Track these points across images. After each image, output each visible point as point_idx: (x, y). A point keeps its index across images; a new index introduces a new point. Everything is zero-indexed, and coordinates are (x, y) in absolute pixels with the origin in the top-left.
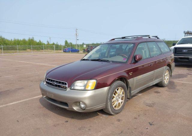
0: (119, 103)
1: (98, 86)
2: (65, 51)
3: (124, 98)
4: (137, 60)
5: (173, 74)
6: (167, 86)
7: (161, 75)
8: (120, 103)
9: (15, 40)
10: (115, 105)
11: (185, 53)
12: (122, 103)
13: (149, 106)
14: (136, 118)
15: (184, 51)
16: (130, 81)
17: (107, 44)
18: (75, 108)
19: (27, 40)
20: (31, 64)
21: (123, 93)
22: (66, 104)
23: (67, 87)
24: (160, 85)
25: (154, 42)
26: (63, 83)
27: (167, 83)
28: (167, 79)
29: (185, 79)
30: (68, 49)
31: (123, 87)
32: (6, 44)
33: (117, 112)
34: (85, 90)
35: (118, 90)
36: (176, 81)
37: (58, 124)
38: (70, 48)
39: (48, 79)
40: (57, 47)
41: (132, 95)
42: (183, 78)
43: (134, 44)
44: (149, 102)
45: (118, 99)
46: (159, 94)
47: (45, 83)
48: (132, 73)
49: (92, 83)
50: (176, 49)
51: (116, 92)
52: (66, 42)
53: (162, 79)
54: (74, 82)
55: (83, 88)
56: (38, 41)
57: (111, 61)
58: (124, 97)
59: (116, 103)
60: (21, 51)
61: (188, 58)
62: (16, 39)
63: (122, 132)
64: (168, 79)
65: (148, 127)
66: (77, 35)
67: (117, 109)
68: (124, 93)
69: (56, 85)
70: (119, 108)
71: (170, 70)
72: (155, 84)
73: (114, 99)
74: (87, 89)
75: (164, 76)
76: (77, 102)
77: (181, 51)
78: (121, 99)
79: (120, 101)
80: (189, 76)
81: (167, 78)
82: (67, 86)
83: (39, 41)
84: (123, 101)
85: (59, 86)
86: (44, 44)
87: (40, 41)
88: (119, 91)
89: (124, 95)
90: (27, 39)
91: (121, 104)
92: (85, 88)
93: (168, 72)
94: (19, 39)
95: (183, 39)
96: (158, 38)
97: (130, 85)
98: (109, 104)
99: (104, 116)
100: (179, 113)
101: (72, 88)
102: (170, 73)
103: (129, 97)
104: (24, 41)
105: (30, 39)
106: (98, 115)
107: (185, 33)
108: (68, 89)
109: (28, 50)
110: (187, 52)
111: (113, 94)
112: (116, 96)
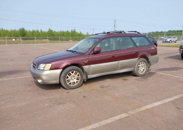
3: (80, 79)
4: (95, 52)
6: (142, 76)
9: (61, 32)
10: (70, 82)
12: (78, 83)
13: (101, 87)
14: (80, 93)
16: (86, 67)
18: (39, 81)
19: (70, 32)
23: (36, 67)
25: (128, 37)
28: (142, 70)
31: (78, 71)
32: (53, 35)
33: (72, 88)
37: (31, 91)
39: (33, 63)
41: (89, 78)
45: (74, 79)
51: (70, 74)
53: (135, 69)
54: (39, 64)
57: (76, 52)
60: (64, 41)
62: (62, 31)
63: (60, 98)
64: (144, 70)
65: (79, 98)
66: (115, 26)
67: (72, 85)
68: (80, 75)
70: (74, 86)
71: (148, 63)
73: (68, 78)
74: (45, 69)
75: (136, 67)
78: (77, 79)
79: (75, 81)
81: (143, 68)
83: (80, 33)
84: (79, 81)
87: (80, 32)
88: (74, 73)
89: (80, 77)
90: (70, 31)
91: (76, 83)
92: (44, 68)
93: (145, 64)
94: (64, 31)
97: (86, 70)
98: (62, 81)
99: (63, 89)
101: (39, 68)
103: (85, 79)
104: (68, 33)
105: (73, 31)
108: (36, 69)
109: (70, 40)
111: (66, 75)
112: (71, 76)
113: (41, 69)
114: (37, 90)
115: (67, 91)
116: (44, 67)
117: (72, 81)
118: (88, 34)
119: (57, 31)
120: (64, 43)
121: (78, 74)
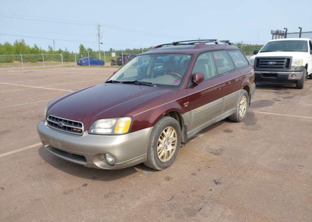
0: (168, 151)
2: (80, 64)
3: (176, 143)
4: (197, 82)
5: (252, 101)
7: (234, 104)
8: (171, 151)
10: (162, 154)
11: (271, 67)
13: (215, 154)
14: (194, 174)
15: (271, 63)
16: (186, 116)
18: (98, 164)
19: (13, 45)
21: (174, 136)
23: (83, 130)
24: (232, 119)
26: (76, 124)
27: (243, 115)
29: (270, 107)
30: (85, 60)
31: (173, 126)
33: (166, 165)
34: (113, 134)
35: (166, 131)
36: (256, 111)
38: (89, 59)
39: (50, 117)
40: (67, 57)
41: (189, 137)
42: (267, 106)
44: (215, 147)
46: (230, 134)
47: (46, 123)
48: (188, 103)
49: (125, 123)
51: (163, 135)
52: (82, 48)
53: (236, 110)
54: (95, 121)
55: (109, 131)
56: (32, 46)
57: (155, 84)
58: (176, 141)
59: (163, 151)
60: (2, 64)
61: (276, 75)
63: (173, 197)
64: (244, 109)
65: (213, 188)
66: (100, 35)
67: (165, 160)
68: (176, 135)
69: (65, 128)
70: (168, 160)
71: (249, 96)
72: (224, 118)
73: (160, 145)
74: (116, 132)
76: (101, 154)
77: (266, 63)
78: (172, 145)
79: (170, 148)
80: (277, 103)
81: (244, 108)
82: (83, 128)
83: (34, 47)
84: (174, 148)
85: (70, 129)
86: (44, 52)
87: (36, 46)
88: (168, 132)
89: (176, 139)
92: (113, 130)
93: (246, 99)
95: (269, 43)
96: (230, 44)
97: (186, 123)
98: (152, 154)
99: (146, 172)
101: (92, 131)
102: (249, 99)
103: (183, 141)
104: (8, 47)
105: (18, 43)
106: (136, 171)
107: (273, 34)
108: (85, 134)
109: (16, 62)
110: (275, 65)
111: (158, 139)
112: (164, 140)
114: (83, 186)
116: (113, 128)
121: (174, 133)
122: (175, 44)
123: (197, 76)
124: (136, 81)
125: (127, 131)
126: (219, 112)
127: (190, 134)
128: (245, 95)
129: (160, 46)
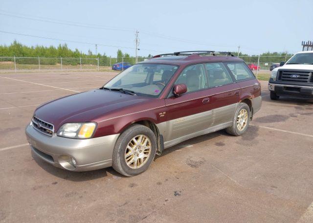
0: (140, 159)
1: (98, 133)
2: (115, 69)
3: (150, 152)
4: (177, 93)
5: (254, 117)
6: (241, 135)
7: (230, 116)
8: (142, 159)
9: (38, 48)
10: (131, 161)
11: (294, 80)
12: (147, 160)
13: (192, 166)
14: (159, 184)
15: (294, 76)
16: (161, 126)
17: (142, 65)
18: (64, 164)
19: (57, 48)
20: (52, 89)
21: (148, 145)
22: (50, 157)
23: (53, 132)
24: (227, 132)
25: (222, 63)
26: (50, 126)
27: (243, 129)
28: (242, 124)
29: (281, 123)
30: (119, 65)
31: (147, 134)
32: (24, 54)
33: (135, 172)
34: (76, 138)
35: (137, 139)
36: (263, 127)
39: (34, 118)
40: (104, 61)
41: (166, 147)
42: (278, 121)
43: (178, 66)
45: (139, 152)
46: (220, 148)
47: (31, 124)
48: (164, 113)
49: (90, 128)
50: (281, 72)
51: (133, 142)
52: (120, 53)
53: (233, 123)
54: (62, 125)
55: (74, 135)
56: (74, 50)
57: (136, 93)
58: (150, 150)
59: (133, 159)
60: (46, 66)
61: (299, 89)
62: (39, 46)
63: (126, 203)
64: (244, 123)
65: (169, 199)
66: (138, 41)
67: (135, 167)
68: (150, 144)
69: (41, 129)
70: (139, 167)
71: (250, 109)
72: (215, 131)
73: (130, 153)
74: (79, 136)
75: (235, 118)
76: (67, 156)
77: (289, 76)
78: (145, 153)
79: (142, 156)
80: (291, 119)
81: (244, 121)
82: (53, 130)
84: (148, 156)
85: (45, 130)
86: (85, 56)
87: (77, 50)
88: (139, 141)
89: (149, 147)
90: (56, 46)
91: (144, 161)
92: (77, 134)
93: (246, 112)
94: (44, 47)
95: (298, 55)
96: (232, 56)
97: (161, 132)
98: (119, 160)
99: (115, 177)
100: (231, 179)
101: (61, 134)
102: (251, 113)
103: (159, 151)
104: (52, 50)
105: (62, 46)
107: (304, 46)
108: (55, 136)
109: (58, 64)
110: (299, 78)
111: (126, 146)
112: (134, 148)
113: (66, 135)
114: (53, 184)
115: (127, 180)
116: (78, 132)
117: (135, 159)
118: (91, 53)
119: (29, 46)
120: (46, 68)
121: (148, 142)
122: (177, 54)
123: (177, 88)
124: (122, 89)
125: (90, 136)
126: (208, 124)
127: (167, 144)
128: (245, 108)
129: (159, 56)
